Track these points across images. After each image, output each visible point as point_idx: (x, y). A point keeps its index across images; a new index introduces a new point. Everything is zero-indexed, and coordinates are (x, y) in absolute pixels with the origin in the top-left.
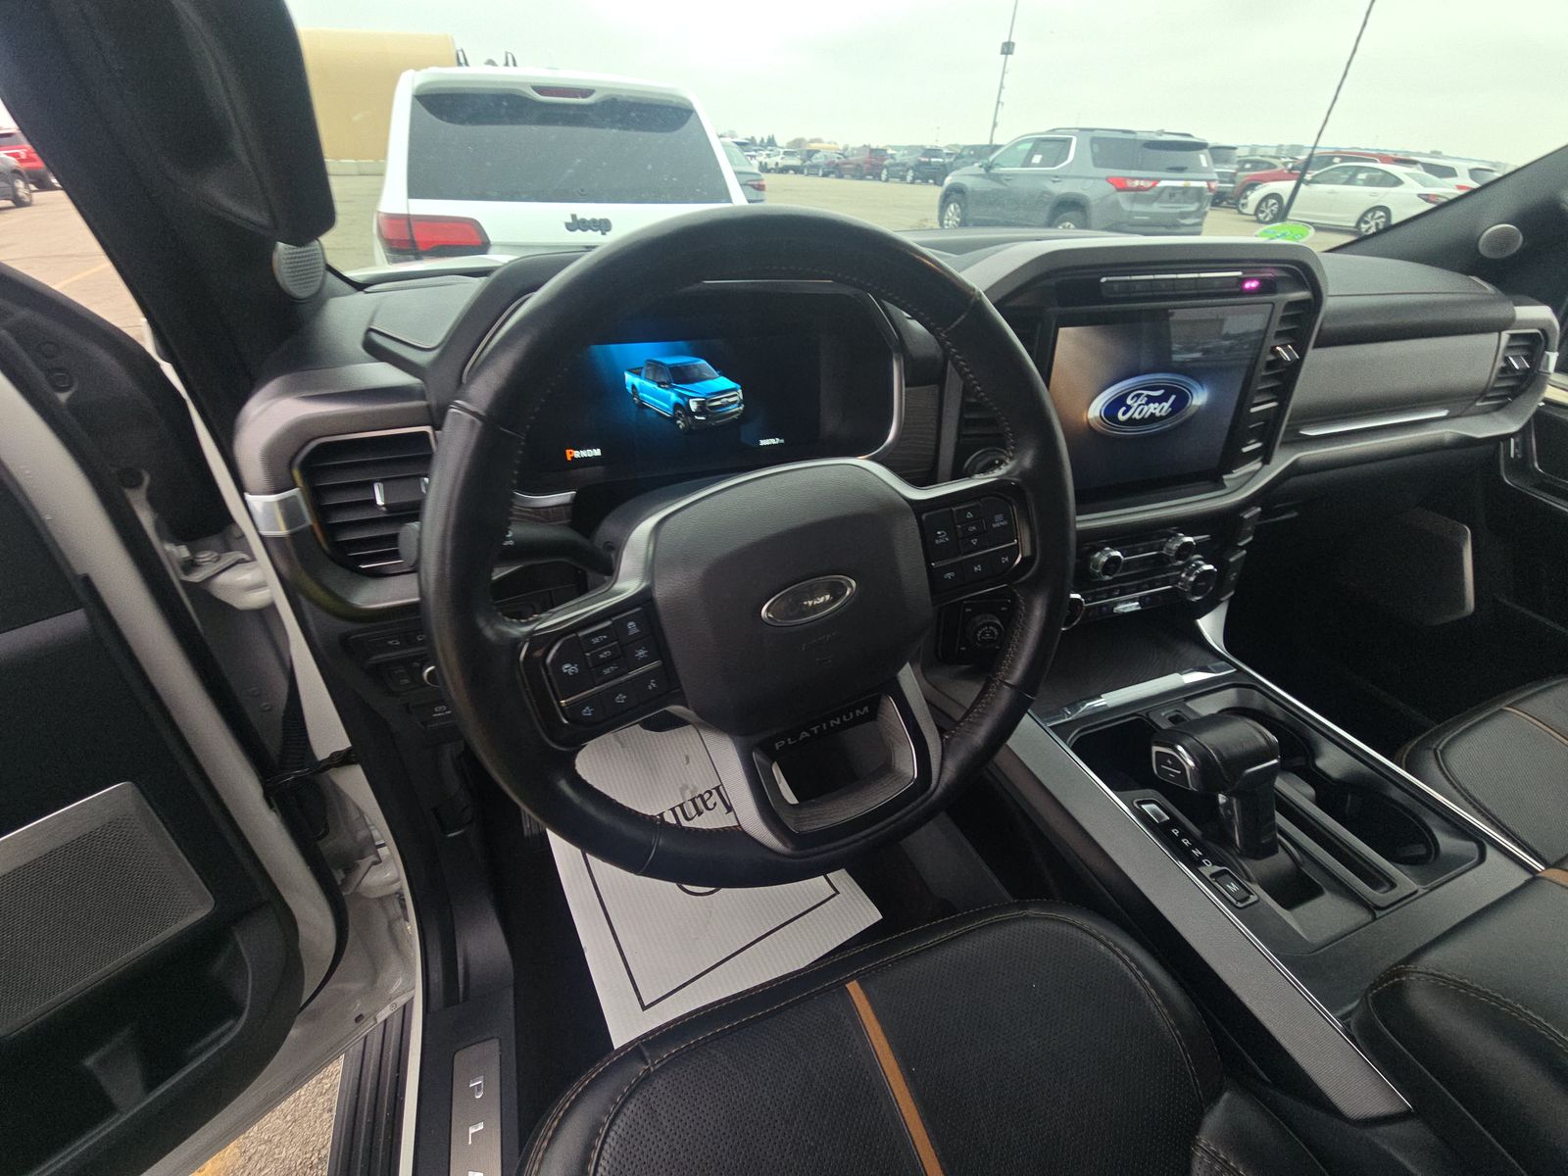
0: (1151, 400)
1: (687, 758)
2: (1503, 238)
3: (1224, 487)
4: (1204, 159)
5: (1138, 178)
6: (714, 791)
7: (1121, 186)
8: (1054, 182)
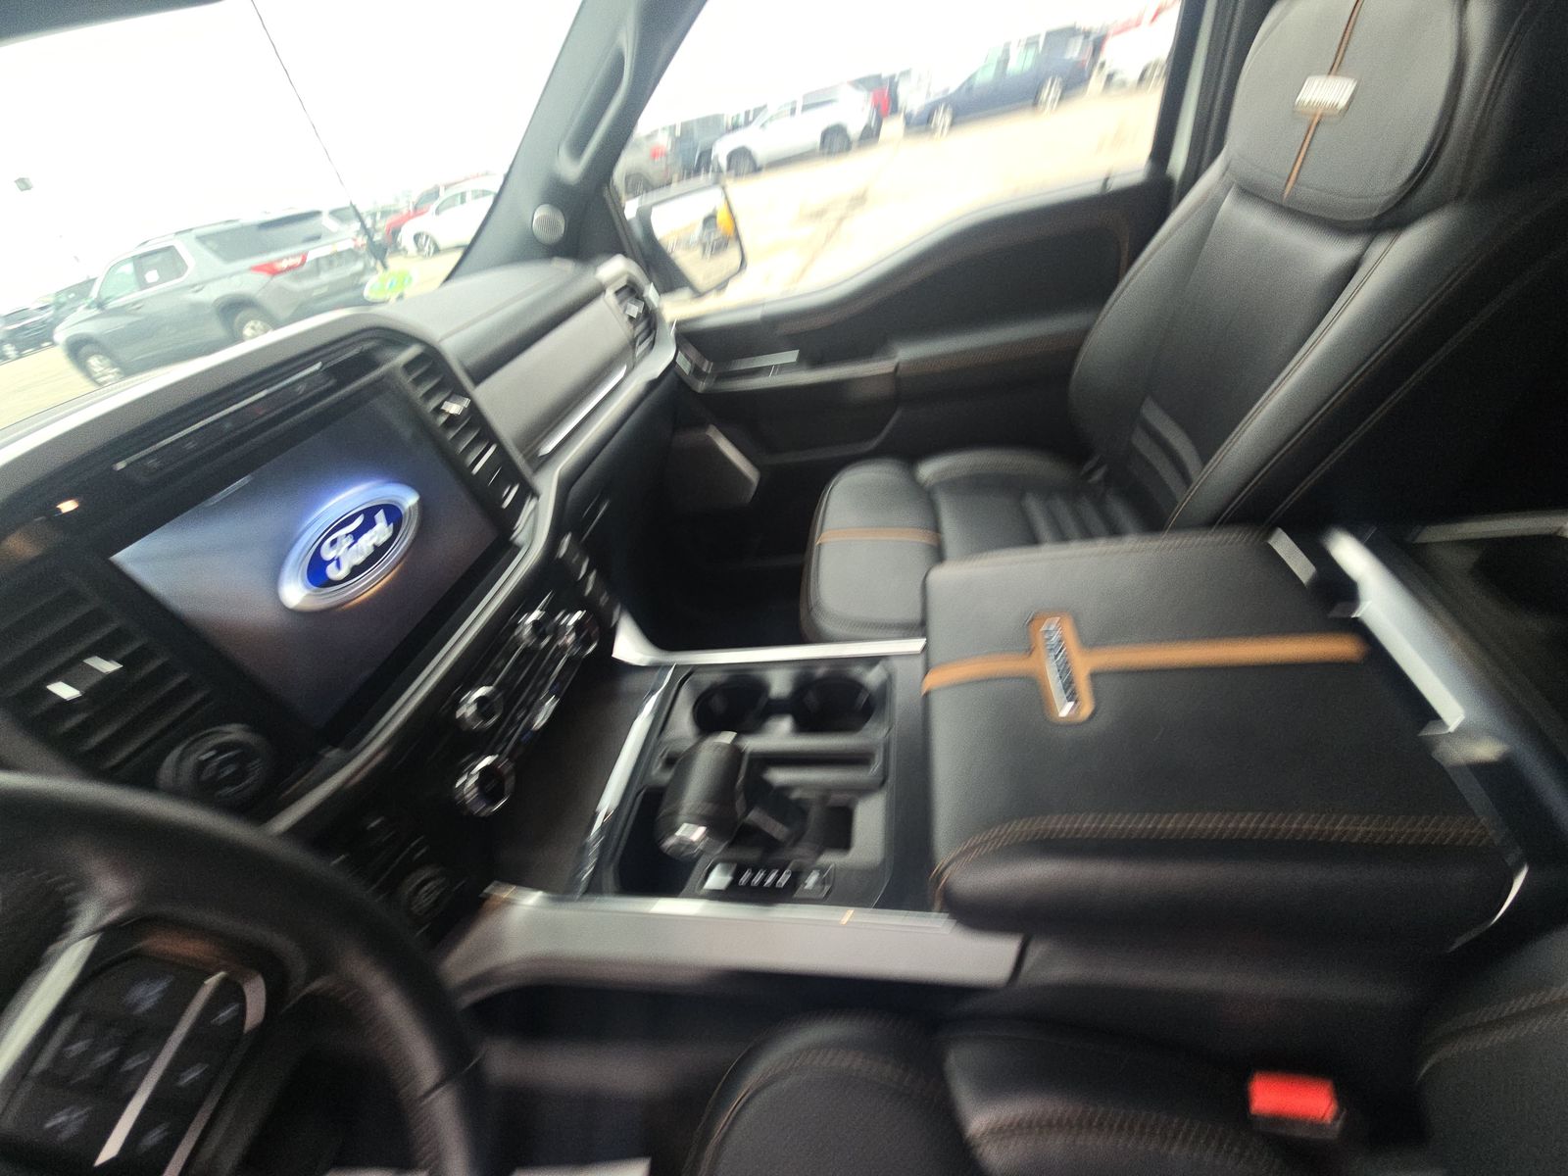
0: (357, 535)
2: (548, 223)
3: (518, 549)
4: (327, 222)
5: (285, 257)
7: (272, 271)
8: (197, 291)
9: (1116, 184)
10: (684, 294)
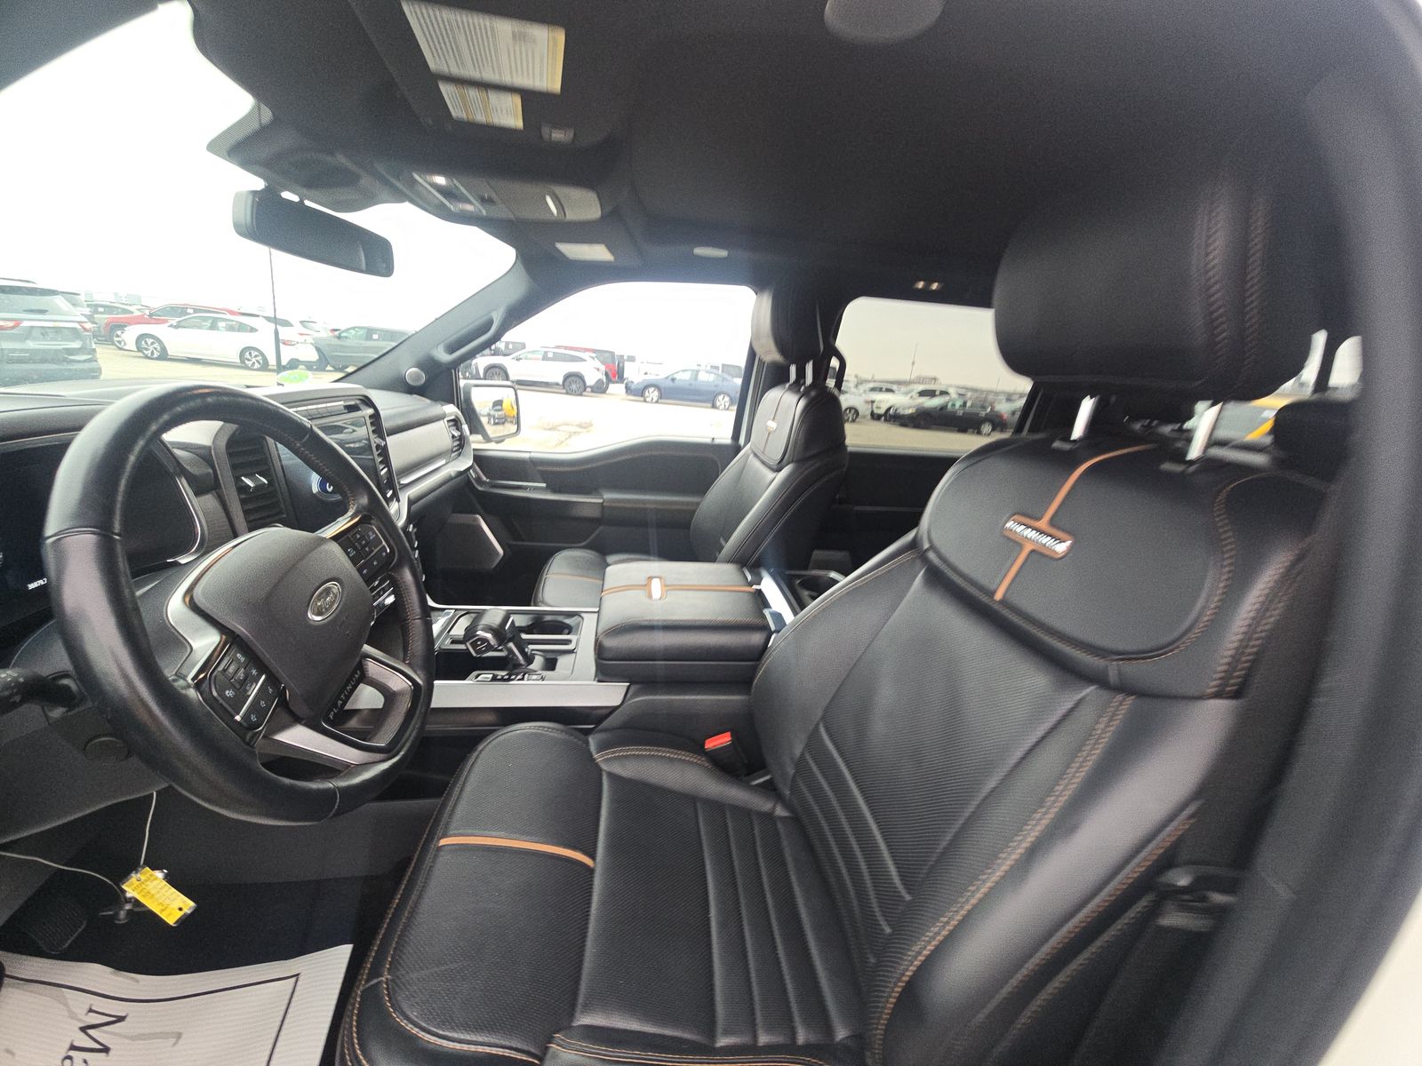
1: (8, 1051)
2: (418, 377)
4: (61, 303)
6: (72, 1053)
9: (717, 441)
10: (479, 437)
